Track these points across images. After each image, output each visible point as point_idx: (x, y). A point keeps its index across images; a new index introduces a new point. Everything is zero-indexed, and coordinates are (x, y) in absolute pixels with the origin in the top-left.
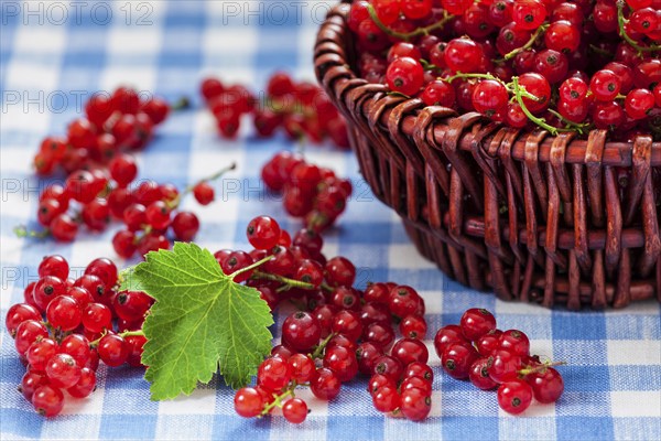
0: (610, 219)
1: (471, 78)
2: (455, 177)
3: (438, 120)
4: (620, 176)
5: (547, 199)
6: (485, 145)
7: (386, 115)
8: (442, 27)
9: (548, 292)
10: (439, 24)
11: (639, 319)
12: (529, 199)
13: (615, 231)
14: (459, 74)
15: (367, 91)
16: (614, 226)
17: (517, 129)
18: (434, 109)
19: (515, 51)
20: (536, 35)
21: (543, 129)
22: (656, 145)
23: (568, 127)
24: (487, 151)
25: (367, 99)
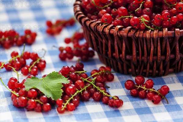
0: (168, 51)
1: (126, 17)
2: (124, 44)
3: (120, 29)
4: (170, 40)
5: (150, 48)
6: (135, 35)
7: (105, 29)
8: (111, 5)
9: (147, 73)
10: (110, 4)
11: (172, 78)
12: (145, 48)
13: (169, 55)
14: (122, 17)
15: (97, 23)
16: (169, 53)
17: (143, 30)
18: (119, 27)
19: (138, 9)
20: (142, 4)
21: (150, 29)
22: (180, 31)
23: (156, 28)
24: (136, 37)
25: (97, 26)
